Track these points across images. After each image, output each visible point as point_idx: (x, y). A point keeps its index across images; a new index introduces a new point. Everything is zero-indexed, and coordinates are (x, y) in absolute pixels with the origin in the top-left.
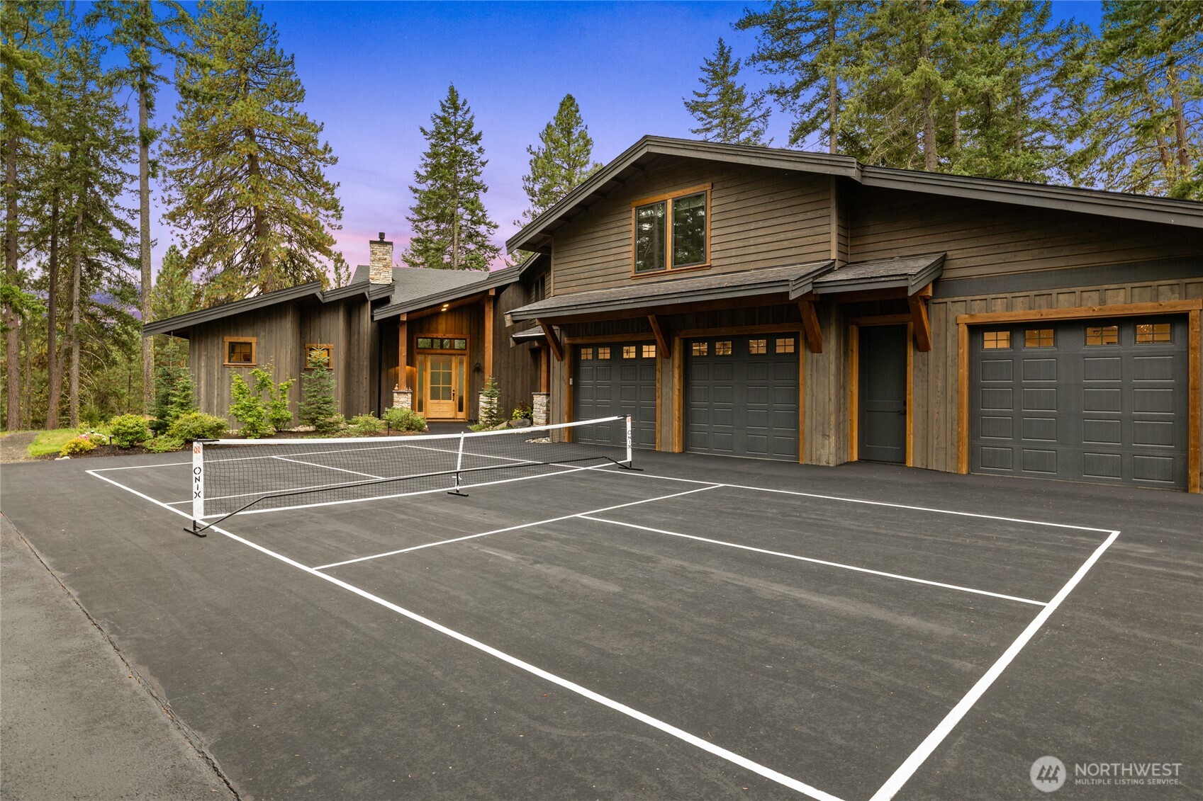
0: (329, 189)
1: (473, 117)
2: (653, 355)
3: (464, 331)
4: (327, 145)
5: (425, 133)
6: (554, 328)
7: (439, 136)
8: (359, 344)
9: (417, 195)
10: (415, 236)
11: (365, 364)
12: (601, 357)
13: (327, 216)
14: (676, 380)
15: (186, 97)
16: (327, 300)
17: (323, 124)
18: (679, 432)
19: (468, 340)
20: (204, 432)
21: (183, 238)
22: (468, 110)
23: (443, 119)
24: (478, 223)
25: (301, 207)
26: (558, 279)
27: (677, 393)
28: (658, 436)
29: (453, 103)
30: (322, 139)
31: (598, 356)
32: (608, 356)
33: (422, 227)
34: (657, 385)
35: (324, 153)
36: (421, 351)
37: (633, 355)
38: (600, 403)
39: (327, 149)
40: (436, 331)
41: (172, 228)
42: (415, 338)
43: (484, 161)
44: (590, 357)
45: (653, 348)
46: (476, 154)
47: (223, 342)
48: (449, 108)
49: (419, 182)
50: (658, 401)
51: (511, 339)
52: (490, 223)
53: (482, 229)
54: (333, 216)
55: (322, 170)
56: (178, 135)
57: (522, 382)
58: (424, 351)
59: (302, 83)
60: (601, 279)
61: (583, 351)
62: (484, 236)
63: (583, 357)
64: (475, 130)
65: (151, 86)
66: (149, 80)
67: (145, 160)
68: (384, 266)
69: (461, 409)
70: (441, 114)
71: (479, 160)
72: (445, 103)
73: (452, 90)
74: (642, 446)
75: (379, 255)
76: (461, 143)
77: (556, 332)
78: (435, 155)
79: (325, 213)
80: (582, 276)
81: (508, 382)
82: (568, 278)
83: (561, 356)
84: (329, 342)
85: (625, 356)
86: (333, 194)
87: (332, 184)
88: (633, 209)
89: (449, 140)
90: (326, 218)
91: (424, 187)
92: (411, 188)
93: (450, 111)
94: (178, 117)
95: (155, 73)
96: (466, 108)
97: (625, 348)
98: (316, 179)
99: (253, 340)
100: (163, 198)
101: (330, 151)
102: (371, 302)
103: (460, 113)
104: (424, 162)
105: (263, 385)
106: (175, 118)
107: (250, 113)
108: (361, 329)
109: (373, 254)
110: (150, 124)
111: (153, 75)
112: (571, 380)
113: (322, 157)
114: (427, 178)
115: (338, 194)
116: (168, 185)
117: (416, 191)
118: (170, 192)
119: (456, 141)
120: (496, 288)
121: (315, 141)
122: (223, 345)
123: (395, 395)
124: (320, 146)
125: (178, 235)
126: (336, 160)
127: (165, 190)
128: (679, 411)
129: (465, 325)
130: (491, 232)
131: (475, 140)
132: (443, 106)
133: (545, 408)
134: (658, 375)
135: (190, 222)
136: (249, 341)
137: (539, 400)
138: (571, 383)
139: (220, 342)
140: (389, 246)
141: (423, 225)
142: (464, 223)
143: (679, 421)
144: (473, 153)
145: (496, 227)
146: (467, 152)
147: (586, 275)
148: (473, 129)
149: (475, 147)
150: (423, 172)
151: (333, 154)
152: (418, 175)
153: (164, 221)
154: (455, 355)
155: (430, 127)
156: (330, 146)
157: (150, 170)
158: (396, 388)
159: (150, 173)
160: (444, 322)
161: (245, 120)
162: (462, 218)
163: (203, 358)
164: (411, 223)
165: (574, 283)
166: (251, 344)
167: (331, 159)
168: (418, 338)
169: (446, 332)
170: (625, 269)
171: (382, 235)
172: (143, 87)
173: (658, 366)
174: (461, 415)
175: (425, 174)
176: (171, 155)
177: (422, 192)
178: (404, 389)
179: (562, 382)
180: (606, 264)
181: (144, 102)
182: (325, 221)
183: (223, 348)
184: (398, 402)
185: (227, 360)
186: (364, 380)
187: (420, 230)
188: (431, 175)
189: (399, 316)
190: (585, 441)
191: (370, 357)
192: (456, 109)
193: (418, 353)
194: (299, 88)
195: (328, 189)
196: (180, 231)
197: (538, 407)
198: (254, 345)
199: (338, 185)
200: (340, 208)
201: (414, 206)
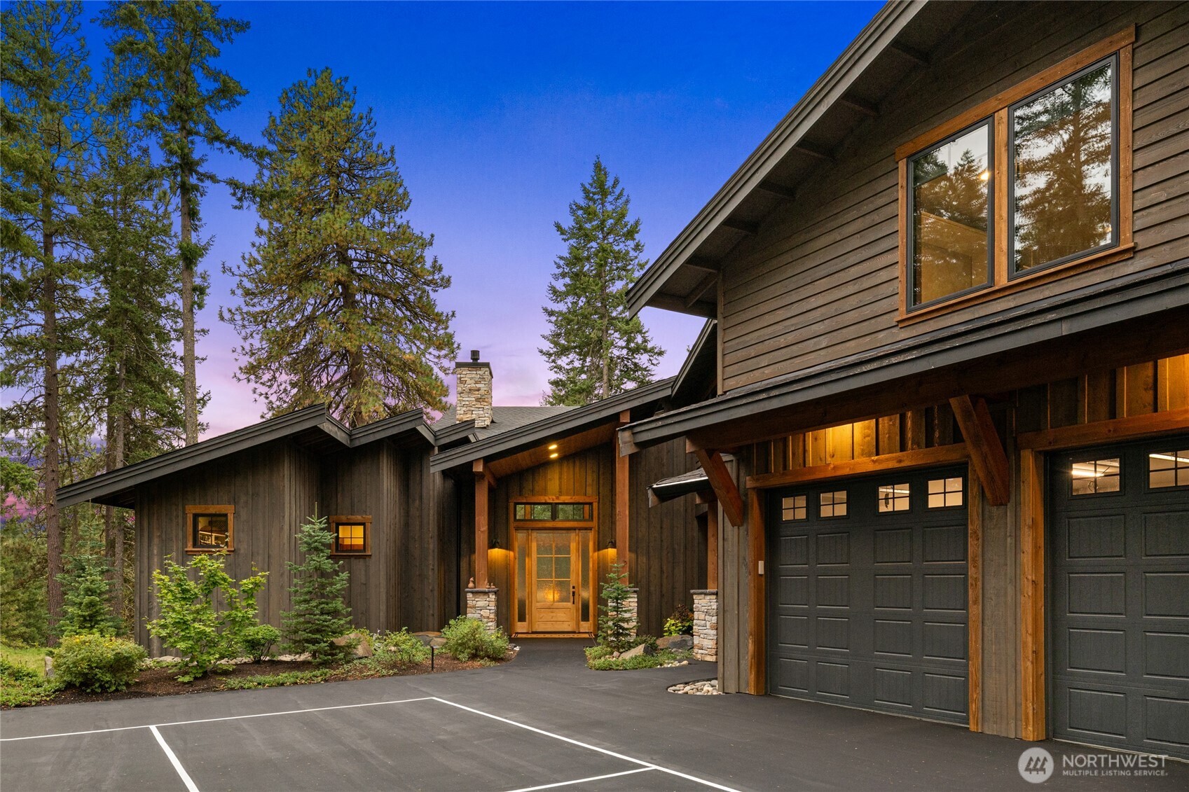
0: (440, 320)
1: (627, 201)
2: (956, 500)
3: (589, 490)
4: (436, 261)
5: (562, 232)
6: (726, 457)
7: (581, 234)
8: (421, 516)
9: (553, 319)
10: (554, 376)
11: (431, 546)
12: (826, 512)
13: (439, 357)
14: (1027, 559)
15: (240, 199)
16: (357, 443)
17: (432, 236)
18: (1036, 691)
19: (595, 505)
20: (91, 668)
21: (267, 398)
22: (621, 194)
23: (586, 210)
24: (636, 350)
25: (407, 349)
26: (729, 359)
27: (1029, 590)
28: (975, 695)
29: (600, 187)
30: (429, 255)
31: (819, 511)
32: (841, 510)
33: (564, 365)
34: (972, 572)
35: (434, 273)
36: (521, 524)
37: (903, 505)
38: (826, 614)
39: (437, 268)
40: (545, 492)
41: (252, 385)
42: (512, 505)
43: (643, 262)
44: (801, 514)
45: (955, 484)
46: (632, 254)
47: (185, 514)
48: (594, 194)
49: (556, 301)
50: (975, 610)
51: (650, 492)
52: (653, 348)
53: (643, 359)
54: (445, 356)
55: (432, 295)
56: (259, 267)
57: (685, 572)
58: (528, 525)
59: (405, 184)
60: (824, 341)
61: (787, 502)
62: (645, 369)
63: (787, 516)
64: (630, 219)
65: (195, 188)
66: (193, 180)
67: (189, 286)
68: (477, 400)
69: (585, 617)
70: (582, 202)
71: (636, 261)
72: (587, 186)
73: (598, 166)
74: (929, 715)
75: (470, 384)
76: (611, 240)
77: (728, 466)
78: (575, 260)
79: (436, 353)
80: (782, 341)
81: (662, 571)
82: (752, 352)
83: (740, 518)
84: (365, 512)
85: (882, 509)
86: (446, 328)
87: (445, 314)
88: (902, 165)
89: (595, 239)
90: (436, 360)
91: (562, 307)
92: (546, 310)
93: (596, 197)
94: (257, 244)
95: (200, 169)
96: (617, 191)
97: (883, 490)
98: (425, 311)
99: (228, 509)
100: (243, 349)
101: (440, 269)
102: (439, 447)
103: (610, 198)
104: (561, 270)
105: (212, 584)
106: (253, 245)
107: (337, 226)
108: (425, 491)
109: (461, 382)
110: (194, 237)
111: (197, 173)
112: (761, 564)
113: (430, 278)
114: (567, 294)
115: (453, 326)
116: (248, 331)
117: (551, 313)
118: (250, 341)
119: (604, 238)
120: (631, 410)
121: (421, 259)
122: (184, 519)
123: (470, 596)
124: (428, 265)
125: (261, 394)
126: (449, 281)
127: (245, 339)
128: (1035, 635)
129: (589, 481)
130: (654, 362)
131: (630, 234)
132: (586, 191)
133: (714, 619)
134: (973, 547)
135: (274, 377)
136: (223, 512)
137: (704, 604)
138: (761, 571)
139: (180, 513)
140: (484, 369)
141: (563, 361)
142: (616, 352)
143: (1035, 662)
144: (627, 252)
145: (661, 353)
146: (619, 252)
147: (791, 338)
148: (626, 219)
149: (631, 244)
150: (560, 285)
151: (445, 273)
152: (554, 291)
153: (243, 376)
154: (574, 529)
155: (568, 222)
156: (439, 263)
157: (196, 299)
158: (471, 585)
159: (194, 303)
160: (557, 476)
161: (330, 236)
162: (612, 344)
163: (156, 541)
164: (545, 358)
165: (764, 361)
166: (226, 515)
167: (442, 279)
168: (516, 504)
169: (561, 493)
170: (884, 306)
171: (475, 354)
172: (185, 189)
173: (974, 525)
174: (586, 627)
175: (564, 289)
176: (253, 293)
177: (560, 313)
178: (485, 587)
179: (743, 570)
180: (835, 305)
181: (186, 209)
182: (436, 364)
183: (185, 524)
184: (474, 607)
185: (190, 543)
186: (430, 573)
187: (560, 368)
188: (573, 290)
189: (470, 464)
190: (792, 694)
191: (439, 535)
192: (604, 193)
193: (517, 529)
194: (401, 191)
195: (439, 322)
196: (264, 389)
197: (702, 616)
198: (231, 517)
199: (453, 315)
200: (455, 346)
201: (547, 333)
